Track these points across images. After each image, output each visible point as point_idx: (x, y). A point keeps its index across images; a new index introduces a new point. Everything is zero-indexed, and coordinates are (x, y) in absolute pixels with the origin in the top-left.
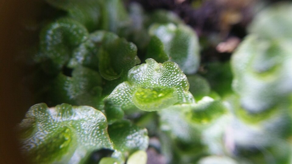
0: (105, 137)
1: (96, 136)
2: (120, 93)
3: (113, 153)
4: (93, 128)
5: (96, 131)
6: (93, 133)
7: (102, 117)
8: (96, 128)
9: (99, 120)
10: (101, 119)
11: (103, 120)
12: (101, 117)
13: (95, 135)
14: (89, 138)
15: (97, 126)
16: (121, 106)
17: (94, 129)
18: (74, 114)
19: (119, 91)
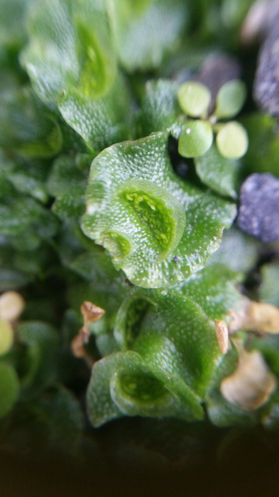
0: (144, 144)
1: (144, 159)
2: (81, 121)
3: (174, 135)
4: (129, 163)
5: (135, 160)
6: (139, 164)
7: (114, 149)
8: (130, 159)
9: (119, 155)
10: (118, 152)
11: (119, 147)
12: (115, 151)
13: (142, 160)
14: (147, 170)
15: (128, 156)
16: (106, 127)
17: (131, 163)
18: (101, 183)
19: (76, 122)
